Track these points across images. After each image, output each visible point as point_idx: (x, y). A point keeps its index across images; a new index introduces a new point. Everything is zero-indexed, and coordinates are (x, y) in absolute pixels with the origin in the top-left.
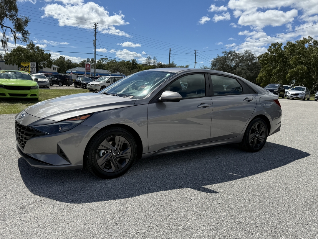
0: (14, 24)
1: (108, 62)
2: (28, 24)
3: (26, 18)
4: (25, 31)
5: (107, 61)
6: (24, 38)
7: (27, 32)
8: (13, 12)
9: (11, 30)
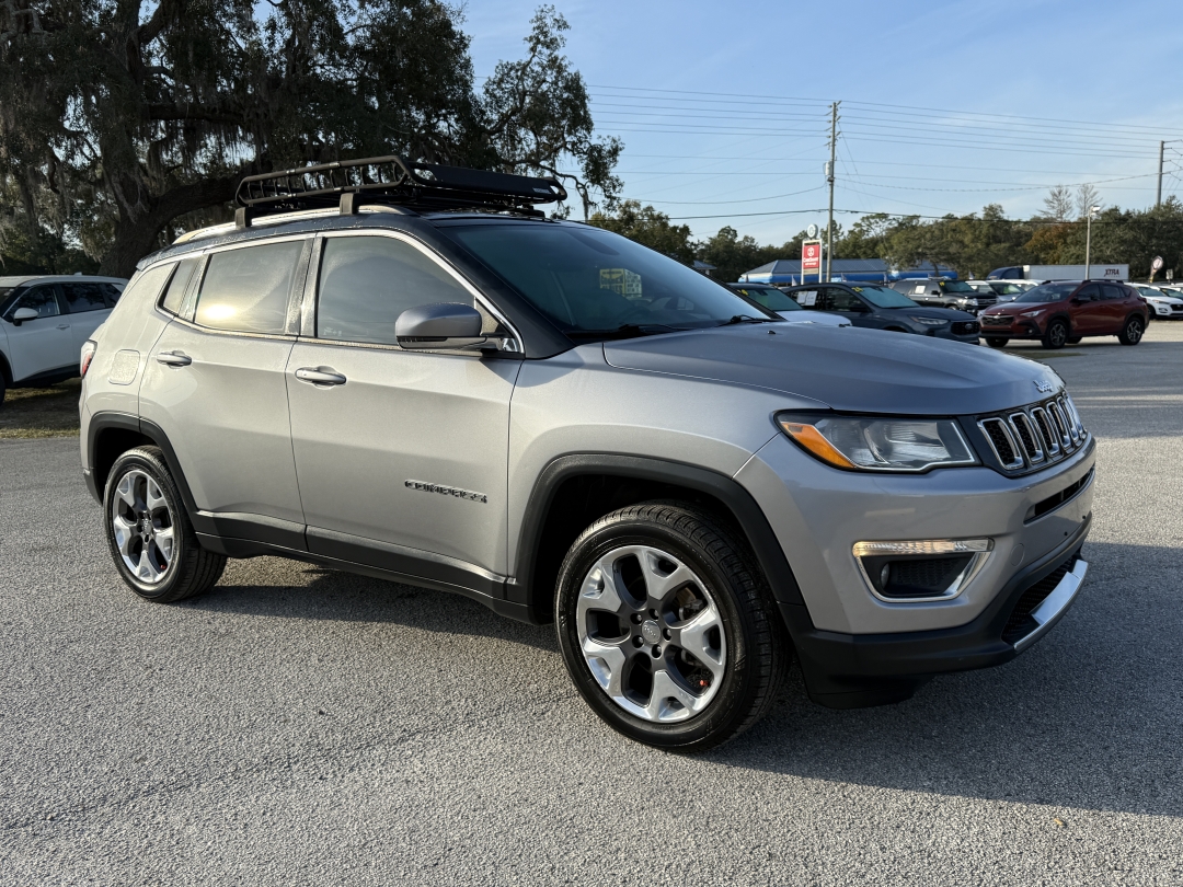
0: (583, 165)
1: (888, 229)
2: (618, 158)
3: (614, 141)
4: (610, 179)
5: (886, 225)
6: (608, 200)
7: (617, 180)
8: (581, 133)
9: (578, 183)
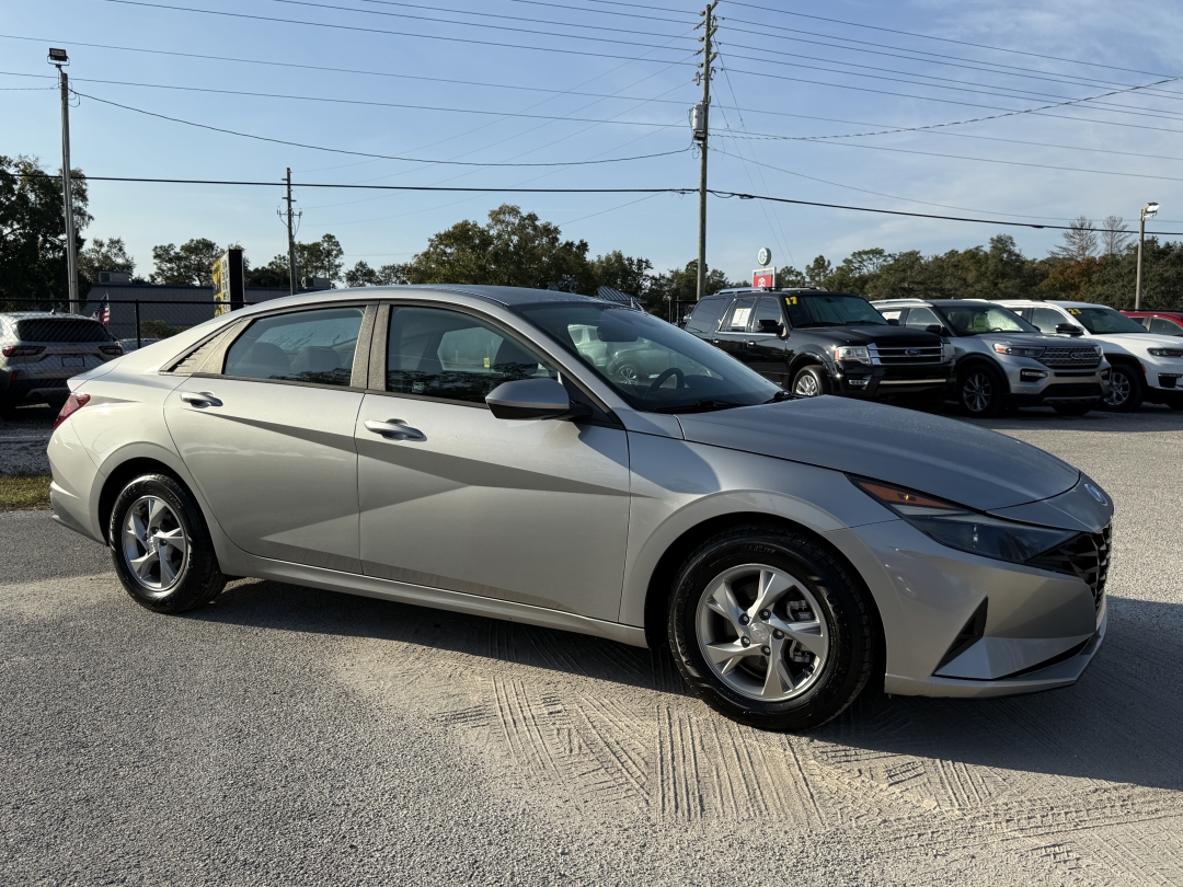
1: (882, 267)
5: (880, 262)
